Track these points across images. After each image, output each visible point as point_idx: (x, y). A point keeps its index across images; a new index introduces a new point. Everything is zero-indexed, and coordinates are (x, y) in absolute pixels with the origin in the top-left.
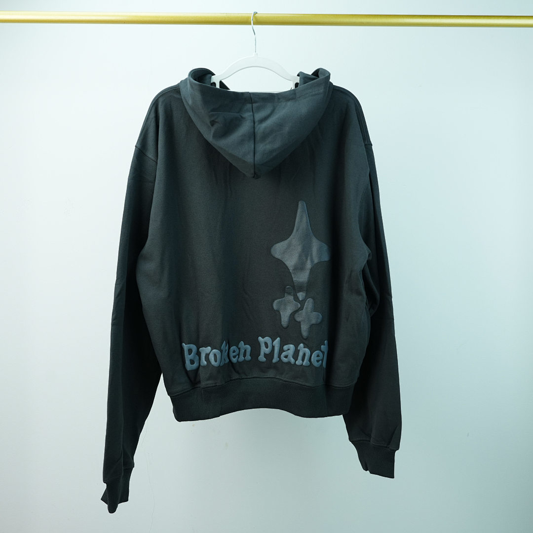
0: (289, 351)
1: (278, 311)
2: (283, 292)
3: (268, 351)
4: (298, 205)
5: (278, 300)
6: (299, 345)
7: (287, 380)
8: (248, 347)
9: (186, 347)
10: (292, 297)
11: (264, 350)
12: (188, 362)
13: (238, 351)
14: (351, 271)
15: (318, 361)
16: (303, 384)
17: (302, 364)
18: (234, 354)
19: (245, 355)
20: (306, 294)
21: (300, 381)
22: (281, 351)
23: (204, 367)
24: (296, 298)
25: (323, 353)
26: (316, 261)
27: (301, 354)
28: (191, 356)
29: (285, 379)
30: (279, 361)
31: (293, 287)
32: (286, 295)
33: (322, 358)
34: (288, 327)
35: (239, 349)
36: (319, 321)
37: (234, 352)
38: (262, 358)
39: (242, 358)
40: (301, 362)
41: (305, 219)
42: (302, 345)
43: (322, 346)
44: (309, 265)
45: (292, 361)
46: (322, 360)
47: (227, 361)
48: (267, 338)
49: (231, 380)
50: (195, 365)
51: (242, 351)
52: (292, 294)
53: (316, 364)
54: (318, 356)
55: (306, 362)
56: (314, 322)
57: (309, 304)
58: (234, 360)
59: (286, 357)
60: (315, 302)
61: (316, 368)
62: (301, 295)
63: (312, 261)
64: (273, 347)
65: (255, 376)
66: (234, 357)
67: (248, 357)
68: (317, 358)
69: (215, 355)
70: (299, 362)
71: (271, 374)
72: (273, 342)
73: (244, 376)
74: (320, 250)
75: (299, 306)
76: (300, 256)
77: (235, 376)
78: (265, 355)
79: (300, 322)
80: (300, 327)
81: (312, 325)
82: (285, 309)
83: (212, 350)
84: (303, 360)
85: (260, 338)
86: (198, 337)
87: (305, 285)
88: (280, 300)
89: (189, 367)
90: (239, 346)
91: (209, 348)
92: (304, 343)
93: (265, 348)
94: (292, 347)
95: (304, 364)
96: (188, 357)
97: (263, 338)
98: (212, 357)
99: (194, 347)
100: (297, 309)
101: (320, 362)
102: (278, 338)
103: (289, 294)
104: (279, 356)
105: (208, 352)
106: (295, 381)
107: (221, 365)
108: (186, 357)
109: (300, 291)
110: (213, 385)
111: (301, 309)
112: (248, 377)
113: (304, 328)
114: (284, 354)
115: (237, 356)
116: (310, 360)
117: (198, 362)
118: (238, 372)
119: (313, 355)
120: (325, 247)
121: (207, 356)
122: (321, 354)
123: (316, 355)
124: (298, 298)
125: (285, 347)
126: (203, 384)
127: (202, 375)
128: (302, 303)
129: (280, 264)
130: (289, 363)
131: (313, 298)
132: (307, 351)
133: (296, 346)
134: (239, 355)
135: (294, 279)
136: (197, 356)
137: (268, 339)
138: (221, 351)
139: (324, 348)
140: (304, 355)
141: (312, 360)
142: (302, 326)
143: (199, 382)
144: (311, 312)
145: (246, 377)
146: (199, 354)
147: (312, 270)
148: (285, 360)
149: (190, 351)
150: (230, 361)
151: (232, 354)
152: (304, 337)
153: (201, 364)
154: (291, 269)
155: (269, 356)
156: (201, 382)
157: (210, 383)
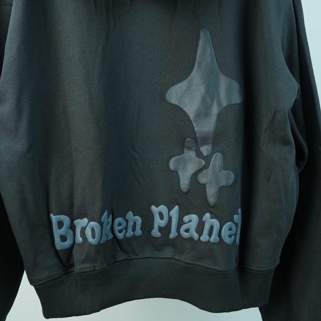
0: (191, 223)
1: (176, 172)
2: (181, 147)
3: (163, 223)
4: (199, 36)
5: (176, 157)
6: (204, 214)
7: (189, 261)
8: (138, 219)
9: (54, 218)
10: (194, 153)
11: (159, 222)
12: (57, 239)
13: (125, 223)
14: (275, 113)
15: (230, 236)
16: (211, 267)
17: (209, 241)
18: (120, 227)
19: (134, 229)
20: (213, 147)
21: (208, 264)
22: (181, 223)
23: (79, 245)
24: (199, 154)
25: (236, 225)
26: (225, 103)
27: (207, 227)
28: (62, 231)
29: (186, 261)
30: (177, 237)
31: (195, 139)
32: (185, 150)
33: (235, 232)
34: (189, 191)
35: (127, 221)
36: (231, 182)
37: (120, 224)
38: (156, 233)
39: (130, 233)
40: (207, 237)
41: (209, 50)
42: (208, 215)
43: (235, 216)
44: (215, 110)
45: (196, 236)
46: (235, 235)
47: (111, 236)
48: (162, 206)
49: (116, 262)
50: (68, 243)
51: (131, 224)
52: (194, 148)
53: (228, 241)
54: (230, 229)
55: (214, 238)
56: (223, 183)
57: (217, 160)
58: (120, 236)
59: (187, 231)
60: (225, 158)
61: (228, 245)
62: (205, 150)
63: (219, 103)
64: (170, 218)
65: (147, 256)
66: (120, 231)
67: (139, 232)
68: (228, 233)
69: (93, 230)
70: (204, 238)
71: (168, 253)
72: (169, 211)
73: (133, 256)
74: (229, 90)
75: (204, 163)
76: (203, 99)
77: (122, 256)
78: (160, 229)
79: (204, 185)
80: (206, 192)
81: (223, 187)
82: (185, 169)
83: (89, 222)
84: (210, 235)
85: (153, 208)
86: (72, 205)
87: (211, 135)
88: (178, 157)
89: (59, 245)
90: (127, 218)
91: (86, 220)
92: (211, 213)
93: (160, 220)
94: (194, 218)
95: (212, 240)
96: (57, 233)
97: (157, 207)
98: (88, 232)
99: (66, 219)
100: (201, 167)
101: (233, 237)
102: (177, 207)
103: (190, 148)
104: (178, 230)
105: (84, 225)
106: (200, 263)
107: (102, 241)
108: (54, 231)
109: (204, 144)
110: (91, 269)
111: (206, 167)
112: (139, 257)
113: (211, 193)
114: (184, 227)
115: (124, 231)
116: (219, 235)
117: (72, 238)
118: (125, 251)
119: (223, 228)
120: (236, 86)
121: (83, 230)
122: (234, 227)
123: (228, 229)
124: (201, 153)
125: (186, 218)
126: (78, 268)
127: (77, 255)
128: (208, 159)
129: (178, 111)
130: (191, 239)
131: (222, 153)
132: (216, 223)
133: (201, 217)
134: (126, 228)
135: (196, 129)
136: (70, 230)
137: (163, 208)
138: (101, 224)
139: (237, 218)
140: (212, 228)
141: (222, 235)
142: (207, 190)
143: (73, 266)
144: (220, 171)
145: (137, 257)
146: (73, 227)
147: (219, 116)
148: (186, 235)
149: (60, 224)
150: (115, 236)
151: (117, 228)
152: (211, 204)
153: (77, 241)
154: (191, 116)
155: (166, 230)
156: (75, 265)
157: (87, 266)
